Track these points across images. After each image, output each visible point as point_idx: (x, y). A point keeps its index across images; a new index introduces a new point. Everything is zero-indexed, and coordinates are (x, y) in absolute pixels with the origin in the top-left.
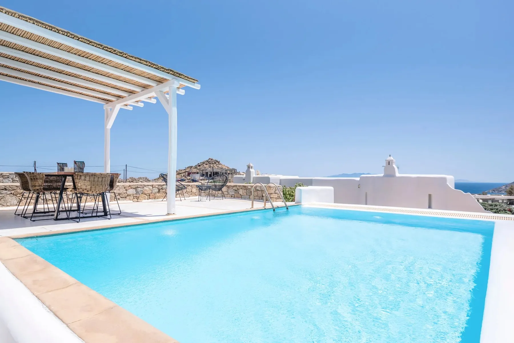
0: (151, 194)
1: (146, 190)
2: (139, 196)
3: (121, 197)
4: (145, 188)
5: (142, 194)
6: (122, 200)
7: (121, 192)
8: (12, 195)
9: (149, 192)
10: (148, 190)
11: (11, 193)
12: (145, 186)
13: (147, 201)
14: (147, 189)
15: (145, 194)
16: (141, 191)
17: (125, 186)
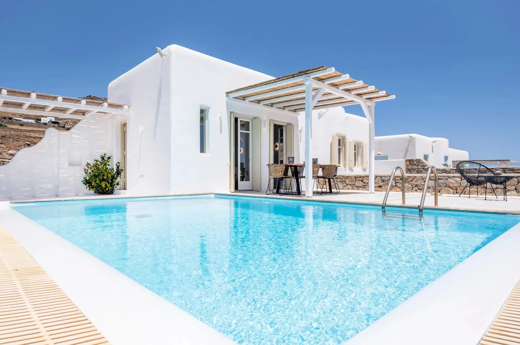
0: (458, 188)
1: (451, 183)
2: (441, 189)
3: (419, 189)
4: (450, 180)
5: (445, 186)
6: (420, 192)
7: (418, 184)
8: (340, 182)
9: (455, 185)
10: (453, 183)
11: (340, 181)
12: (450, 177)
13: (452, 195)
14: (453, 181)
15: (449, 187)
16: (444, 183)
17: (423, 177)
